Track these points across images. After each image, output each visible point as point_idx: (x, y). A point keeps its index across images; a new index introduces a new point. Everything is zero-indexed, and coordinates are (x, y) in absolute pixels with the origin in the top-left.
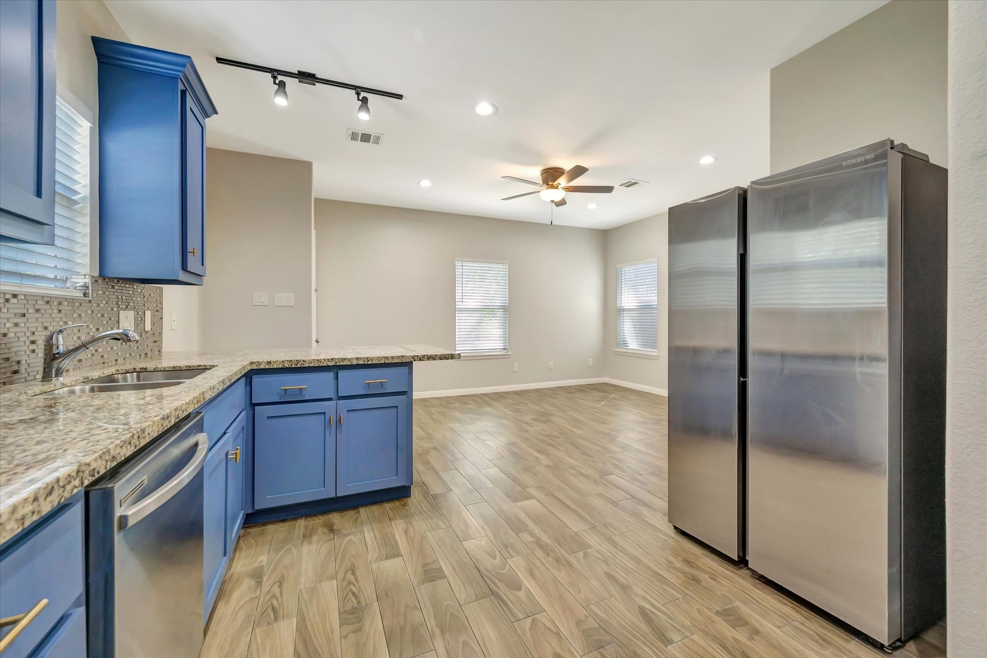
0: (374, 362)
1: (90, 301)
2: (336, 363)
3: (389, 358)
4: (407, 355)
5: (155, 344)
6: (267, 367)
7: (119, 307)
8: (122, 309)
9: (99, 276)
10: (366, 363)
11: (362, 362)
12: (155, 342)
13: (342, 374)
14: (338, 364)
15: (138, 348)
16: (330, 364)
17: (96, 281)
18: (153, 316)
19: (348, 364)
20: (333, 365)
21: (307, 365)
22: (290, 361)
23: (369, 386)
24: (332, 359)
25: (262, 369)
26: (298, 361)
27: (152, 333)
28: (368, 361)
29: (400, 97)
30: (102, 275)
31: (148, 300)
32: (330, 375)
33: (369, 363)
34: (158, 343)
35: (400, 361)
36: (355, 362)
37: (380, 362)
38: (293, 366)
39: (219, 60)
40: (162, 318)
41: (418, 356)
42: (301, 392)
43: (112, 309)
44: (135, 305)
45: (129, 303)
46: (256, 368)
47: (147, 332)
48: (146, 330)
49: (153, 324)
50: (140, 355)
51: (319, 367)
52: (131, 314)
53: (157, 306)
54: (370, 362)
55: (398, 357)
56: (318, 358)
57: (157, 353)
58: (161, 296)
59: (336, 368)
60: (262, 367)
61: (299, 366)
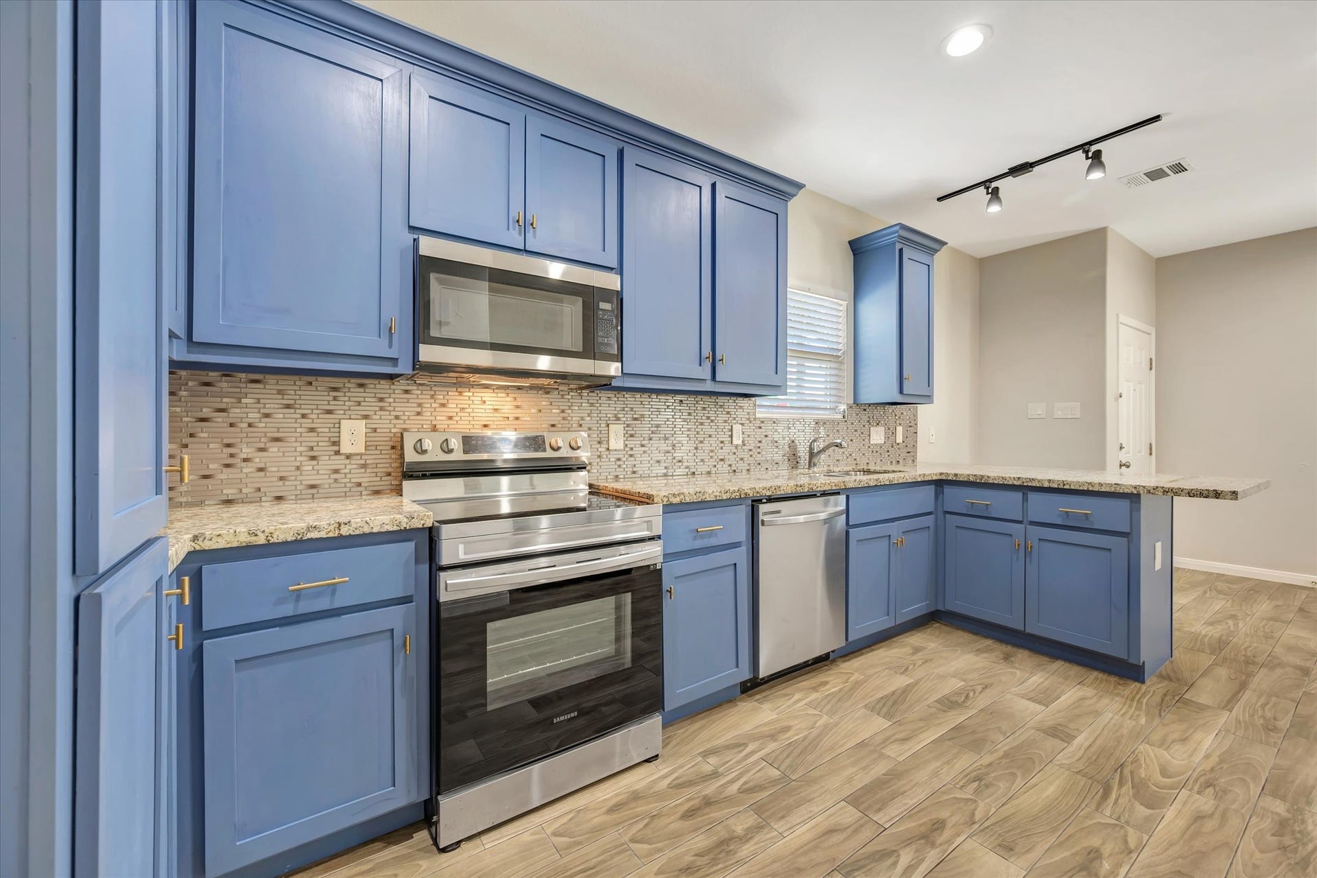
0: (1073, 488)
1: (846, 421)
2: (1023, 482)
3: (1095, 484)
4: (1125, 483)
5: (909, 454)
6: (954, 479)
7: (870, 424)
8: (873, 426)
9: (854, 403)
10: (1061, 486)
11: (1055, 486)
12: (908, 452)
13: (1032, 496)
14: (1026, 484)
15: (889, 456)
16: (1016, 483)
17: (851, 407)
18: (905, 431)
19: (1038, 485)
20: (1020, 485)
21: (992, 482)
22: (975, 475)
23: (1068, 516)
24: (1019, 478)
25: (950, 480)
26: (982, 476)
27: (904, 444)
28: (1064, 485)
29: (1157, 118)
30: (856, 402)
31: (900, 418)
32: (1018, 496)
33: (1065, 487)
34: (912, 454)
35: (1113, 490)
36: (1046, 485)
37: (1081, 488)
38: (978, 481)
39: (940, 199)
40: (916, 433)
41: (1144, 487)
42: (987, 508)
43: (864, 426)
44: (886, 422)
45: (879, 422)
46: (945, 478)
47: (898, 444)
48: (897, 442)
49: (905, 437)
50: (891, 462)
51: (1004, 484)
52: (881, 429)
53: (910, 422)
54: (1067, 487)
55: (1111, 485)
56: (1004, 476)
57: (911, 461)
58: (915, 415)
59: (1025, 489)
60: (950, 478)
61: (983, 481)
